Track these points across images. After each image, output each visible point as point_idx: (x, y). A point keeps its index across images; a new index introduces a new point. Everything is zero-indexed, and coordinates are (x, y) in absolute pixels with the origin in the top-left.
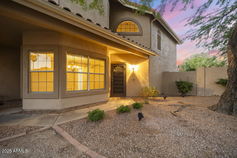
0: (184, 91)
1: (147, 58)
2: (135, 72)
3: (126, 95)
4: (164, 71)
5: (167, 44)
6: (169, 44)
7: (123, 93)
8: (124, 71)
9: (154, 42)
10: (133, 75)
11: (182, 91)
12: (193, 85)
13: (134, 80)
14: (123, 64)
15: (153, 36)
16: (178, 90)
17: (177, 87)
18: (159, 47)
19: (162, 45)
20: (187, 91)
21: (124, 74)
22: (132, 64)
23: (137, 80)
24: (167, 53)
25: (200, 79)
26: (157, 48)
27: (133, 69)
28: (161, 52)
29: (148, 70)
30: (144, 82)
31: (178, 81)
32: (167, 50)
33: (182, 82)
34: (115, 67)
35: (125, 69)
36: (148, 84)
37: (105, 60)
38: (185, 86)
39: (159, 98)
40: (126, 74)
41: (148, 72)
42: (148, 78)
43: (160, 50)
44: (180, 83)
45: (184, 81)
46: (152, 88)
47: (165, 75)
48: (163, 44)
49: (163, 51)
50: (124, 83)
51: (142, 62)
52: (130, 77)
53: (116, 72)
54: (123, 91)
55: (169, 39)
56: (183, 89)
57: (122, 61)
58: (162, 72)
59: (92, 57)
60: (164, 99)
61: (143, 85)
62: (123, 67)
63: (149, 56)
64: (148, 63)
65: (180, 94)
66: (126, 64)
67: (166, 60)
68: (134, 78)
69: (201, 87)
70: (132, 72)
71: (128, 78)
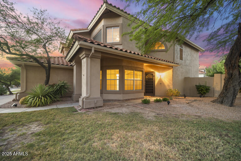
0: (202, 93)
1: (171, 68)
2: (162, 79)
3: (155, 94)
4: (186, 77)
5: (188, 54)
6: (191, 53)
7: (153, 93)
8: (154, 77)
9: (177, 55)
10: (160, 80)
11: (200, 93)
12: (210, 88)
13: (161, 84)
14: (153, 72)
15: (176, 51)
16: (198, 92)
17: (196, 89)
18: (181, 58)
19: (183, 56)
20: (205, 93)
21: (154, 79)
22: (159, 72)
23: (164, 84)
24: (188, 61)
25: (217, 83)
26: (179, 59)
27: (160, 76)
28: (183, 61)
29: (172, 76)
30: (169, 86)
31: (198, 84)
32: (188, 59)
33: (201, 86)
34: (147, 75)
35: (154, 76)
36: (171, 87)
37: (143, 71)
38: (203, 89)
39: (180, 97)
40: (155, 80)
41: (172, 78)
42: (172, 83)
43: (182, 60)
44: (198, 86)
45: (203, 85)
46: (175, 90)
47: (186, 80)
48: (185, 55)
49: (185, 60)
50: (153, 86)
51: (167, 71)
52: (158, 82)
53: (148, 78)
54: (153, 92)
55: (191, 49)
56: (202, 91)
57: (152, 70)
58: (184, 77)
59: (136, 70)
60: (184, 98)
61: (168, 88)
62: (153, 75)
63: (172, 67)
64: (172, 72)
65: (199, 95)
66: (155, 73)
67: (188, 67)
68: (161, 82)
69: (218, 90)
70: (159, 78)
71: (156, 82)
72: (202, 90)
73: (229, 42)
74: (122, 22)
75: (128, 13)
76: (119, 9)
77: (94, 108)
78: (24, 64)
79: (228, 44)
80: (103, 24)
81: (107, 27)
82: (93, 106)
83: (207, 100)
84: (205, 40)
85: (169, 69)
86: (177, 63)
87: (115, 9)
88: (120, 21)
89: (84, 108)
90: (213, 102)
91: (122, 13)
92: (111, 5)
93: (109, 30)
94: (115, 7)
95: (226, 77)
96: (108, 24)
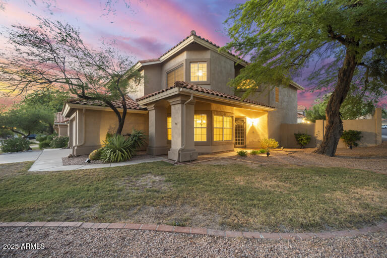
1: (266, 112)
2: (254, 126)
3: (246, 146)
5: (285, 94)
6: (288, 93)
9: (272, 96)
10: (253, 128)
11: (300, 143)
12: (311, 138)
13: (253, 132)
14: (243, 118)
15: (271, 90)
16: (297, 142)
17: (295, 139)
18: (277, 100)
19: (280, 97)
20: (305, 143)
21: (244, 127)
22: (251, 118)
23: (257, 133)
24: (285, 103)
25: (319, 131)
26: (275, 101)
27: (253, 122)
28: (279, 104)
29: (267, 123)
30: (263, 135)
31: (297, 133)
32: (285, 100)
33: (300, 135)
34: (236, 121)
35: (245, 123)
36: (265, 136)
37: (233, 117)
39: (277, 149)
40: (246, 127)
41: (266, 125)
42: (266, 131)
43: (278, 102)
44: (298, 135)
45: (303, 133)
46: (271, 139)
47: (283, 127)
49: (281, 102)
50: (244, 135)
51: (260, 116)
52: (250, 130)
53: (238, 125)
54: (243, 143)
55: (288, 88)
56: (301, 141)
57: (242, 115)
59: (225, 116)
61: (262, 138)
62: (243, 121)
64: (267, 117)
65: (299, 146)
66: (246, 118)
67: (284, 111)
68: (253, 131)
69: (320, 139)
70: (251, 125)
71: (248, 131)
72: (302, 139)
73: (331, 82)
74: (209, 57)
75: (213, 43)
76: (207, 41)
77: (189, 161)
78: (86, 107)
79: (330, 85)
80: (185, 58)
81: (191, 62)
82: (188, 159)
83: (309, 151)
84: (305, 79)
85: (264, 114)
86: (273, 106)
87: (203, 42)
88: (207, 55)
89: (180, 161)
90: (315, 152)
91: (211, 46)
92: (199, 37)
93: (192, 65)
94: (203, 39)
95: (327, 125)
96: (193, 58)
